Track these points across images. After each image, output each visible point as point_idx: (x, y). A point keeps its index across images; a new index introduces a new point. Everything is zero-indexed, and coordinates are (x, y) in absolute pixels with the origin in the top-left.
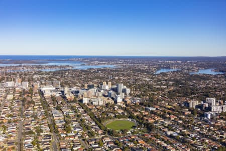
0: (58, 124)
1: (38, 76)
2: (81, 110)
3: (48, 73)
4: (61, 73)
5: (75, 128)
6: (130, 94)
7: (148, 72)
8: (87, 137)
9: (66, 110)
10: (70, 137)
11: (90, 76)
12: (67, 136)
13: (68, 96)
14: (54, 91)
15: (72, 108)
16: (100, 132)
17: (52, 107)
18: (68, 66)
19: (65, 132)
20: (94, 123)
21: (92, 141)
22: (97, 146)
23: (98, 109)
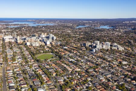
0: (8, 57)
1: (5, 30)
2: (25, 49)
3: (12, 29)
4: (20, 28)
5: (18, 59)
6: (56, 40)
7: (71, 27)
8: (24, 63)
9: (15, 49)
10: (14, 64)
11: (37, 30)
12: (12, 63)
13: (19, 42)
14: (11, 39)
15: (20, 48)
16: (32, 61)
17: (7, 48)
18: (25, 24)
19: (12, 61)
20: (30, 56)
21: (26, 65)
22: (29, 68)
23: (35, 48)
